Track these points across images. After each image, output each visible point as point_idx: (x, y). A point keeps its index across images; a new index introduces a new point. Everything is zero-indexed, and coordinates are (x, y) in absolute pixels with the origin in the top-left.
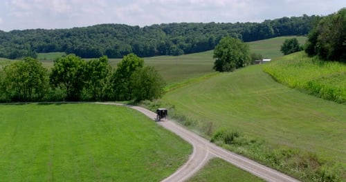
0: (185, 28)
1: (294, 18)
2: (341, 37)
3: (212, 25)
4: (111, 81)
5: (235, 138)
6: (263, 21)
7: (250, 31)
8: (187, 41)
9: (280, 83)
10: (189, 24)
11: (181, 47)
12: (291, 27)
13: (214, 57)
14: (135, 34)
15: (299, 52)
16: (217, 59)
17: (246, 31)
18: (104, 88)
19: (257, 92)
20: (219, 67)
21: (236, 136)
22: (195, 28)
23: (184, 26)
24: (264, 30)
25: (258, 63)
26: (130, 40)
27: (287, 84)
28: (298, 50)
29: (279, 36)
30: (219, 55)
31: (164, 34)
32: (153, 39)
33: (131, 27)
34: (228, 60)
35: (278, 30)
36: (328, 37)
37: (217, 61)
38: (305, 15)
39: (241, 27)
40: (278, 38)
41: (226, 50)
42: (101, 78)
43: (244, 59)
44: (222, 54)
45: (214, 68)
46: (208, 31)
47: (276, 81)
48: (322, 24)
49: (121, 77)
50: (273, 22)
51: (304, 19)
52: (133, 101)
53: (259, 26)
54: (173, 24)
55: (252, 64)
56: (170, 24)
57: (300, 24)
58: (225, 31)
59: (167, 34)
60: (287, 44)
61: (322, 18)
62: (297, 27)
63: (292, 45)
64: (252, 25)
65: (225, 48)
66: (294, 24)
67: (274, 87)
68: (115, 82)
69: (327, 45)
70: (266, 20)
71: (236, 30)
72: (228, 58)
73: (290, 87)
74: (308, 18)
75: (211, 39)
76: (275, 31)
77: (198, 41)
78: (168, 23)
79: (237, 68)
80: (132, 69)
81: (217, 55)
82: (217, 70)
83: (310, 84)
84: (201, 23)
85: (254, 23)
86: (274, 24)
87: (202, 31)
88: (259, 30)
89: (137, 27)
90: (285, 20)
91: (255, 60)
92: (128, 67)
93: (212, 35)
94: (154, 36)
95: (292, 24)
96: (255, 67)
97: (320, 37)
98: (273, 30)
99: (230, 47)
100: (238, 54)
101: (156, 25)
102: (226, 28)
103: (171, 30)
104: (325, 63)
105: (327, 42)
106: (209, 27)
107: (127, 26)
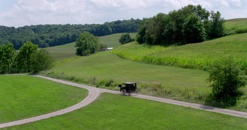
0: (49, 28)
1: (125, 21)
2: (160, 30)
3: (68, 26)
4: (15, 60)
5: (111, 83)
6: (104, 23)
7: (95, 30)
8: (51, 37)
9: (125, 59)
10: (51, 25)
11: (47, 42)
12: (123, 26)
13: (76, 46)
14: (12, 32)
15: (131, 43)
16: (78, 47)
17: (93, 30)
18: (10, 65)
19: (112, 65)
20: (80, 53)
21: (112, 82)
22: (56, 28)
23: (48, 27)
24: (105, 29)
25: (104, 50)
26: (9, 37)
27: (130, 59)
28: (130, 41)
29: (115, 33)
30: (79, 45)
31: (33, 32)
32: (26, 36)
33: (8, 28)
34: (85, 48)
35: (114, 29)
36: (152, 30)
37: (77, 49)
38: (132, 19)
39: (89, 27)
40: (114, 34)
41: (84, 41)
42: (8, 58)
43: (96, 47)
44: (81, 44)
45: (76, 53)
46: (66, 30)
47: (123, 58)
48: (147, 23)
49: (22, 58)
50: (111, 23)
51: (131, 21)
52: (32, 72)
53: (102, 27)
54: (40, 25)
55: (100, 51)
56: (37, 26)
57: (130, 25)
58: (78, 30)
59: (35, 32)
60: (123, 37)
61: (147, 19)
62: (128, 26)
63: (127, 38)
64: (97, 26)
65: (83, 40)
66: (125, 25)
67: (122, 61)
68: (18, 61)
69: (152, 36)
70: (106, 23)
71: (86, 29)
72: (86, 47)
73: (132, 61)
74: (134, 20)
75: (68, 36)
76: (113, 30)
77: (59, 37)
78: (36, 25)
79: (91, 53)
80: (30, 52)
81: (77, 45)
82: (78, 55)
83: (145, 57)
84: (60, 25)
85: (98, 25)
86: (112, 25)
87: (61, 30)
88: (101, 29)
89: (13, 28)
90: (119, 22)
91: (103, 48)
92: (28, 50)
93: (69, 33)
94: (26, 34)
95: (124, 25)
96: (103, 52)
97: (147, 31)
98: (111, 29)
99: (87, 39)
100: (91, 44)
101: (27, 26)
102: (78, 28)
103: (38, 30)
104: (152, 46)
105: (152, 33)
106: (67, 27)
107: (5, 27)
